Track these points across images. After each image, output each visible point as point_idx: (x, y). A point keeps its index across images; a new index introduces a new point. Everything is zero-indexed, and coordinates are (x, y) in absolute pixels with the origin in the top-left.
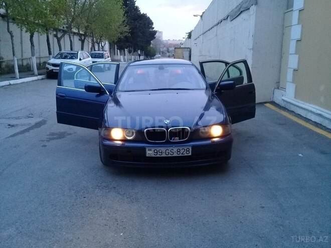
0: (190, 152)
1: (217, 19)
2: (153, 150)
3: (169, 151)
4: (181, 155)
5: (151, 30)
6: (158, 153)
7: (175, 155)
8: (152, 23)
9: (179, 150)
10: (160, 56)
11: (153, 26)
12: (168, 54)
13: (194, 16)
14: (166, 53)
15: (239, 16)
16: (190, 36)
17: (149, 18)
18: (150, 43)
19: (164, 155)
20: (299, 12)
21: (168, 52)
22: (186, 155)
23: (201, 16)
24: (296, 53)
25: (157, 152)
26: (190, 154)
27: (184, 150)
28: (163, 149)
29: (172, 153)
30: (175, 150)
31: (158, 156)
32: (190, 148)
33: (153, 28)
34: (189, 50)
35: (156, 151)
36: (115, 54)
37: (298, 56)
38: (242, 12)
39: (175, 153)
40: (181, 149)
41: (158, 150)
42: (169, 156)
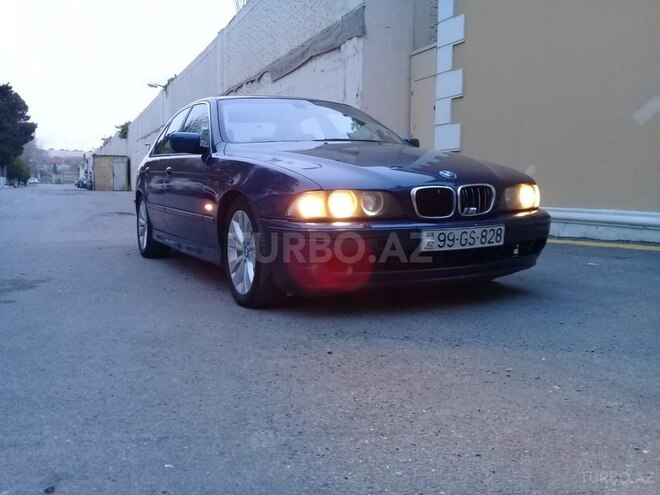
0: (503, 238)
1: (222, 85)
2: (437, 233)
3: (468, 236)
4: (486, 245)
5: (22, 121)
6: (447, 242)
7: (477, 244)
8: (26, 108)
9: (484, 234)
10: (36, 180)
11: (28, 114)
12: (55, 177)
13: (150, 85)
14: (50, 176)
15: (302, 68)
16: (124, 132)
18: (21, 151)
19: (457, 247)
20: (454, 49)
21: (55, 172)
22: (496, 244)
23: (166, 87)
24: (453, 121)
25: (444, 241)
26: (501, 243)
27: (492, 233)
28: (457, 232)
29: (472, 241)
30: (478, 231)
31: (446, 248)
32: (503, 228)
33: (28, 118)
34: (125, 160)
35: (442, 238)
37: (458, 126)
38: (311, 58)
39: (478, 241)
40: (488, 229)
41: (447, 233)
42: (468, 247)
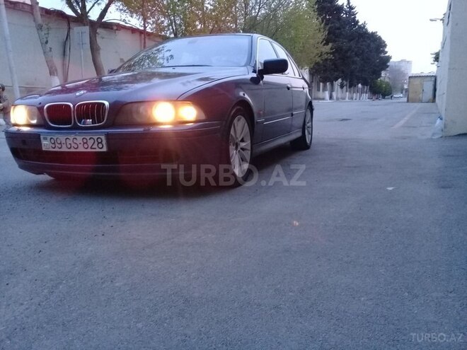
0: (105, 146)
2: (49, 137)
3: (71, 142)
4: (89, 150)
5: (382, 55)
6: (57, 145)
7: (81, 149)
8: (385, 46)
9: (85, 141)
10: (401, 95)
11: (386, 50)
13: (431, 20)
17: (380, 38)
18: (379, 76)
19: (64, 149)
22: (98, 150)
25: (54, 143)
26: (105, 149)
27: (92, 141)
28: (62, 138)
29: (76, 146)
30: (79, 139)
31: (57, 150)
32: (103, 138)
33: (386, 52)
35: (53, 141)
36: (319, 90)
39: (81, 146)
40: (88, 138)
41: (55, 138)
42: (72, 150)
